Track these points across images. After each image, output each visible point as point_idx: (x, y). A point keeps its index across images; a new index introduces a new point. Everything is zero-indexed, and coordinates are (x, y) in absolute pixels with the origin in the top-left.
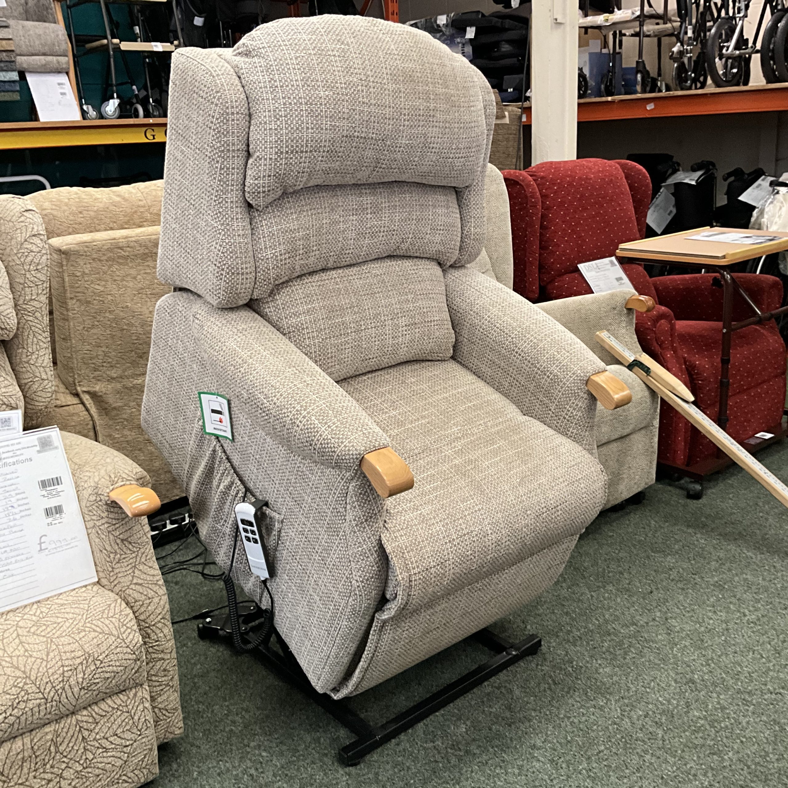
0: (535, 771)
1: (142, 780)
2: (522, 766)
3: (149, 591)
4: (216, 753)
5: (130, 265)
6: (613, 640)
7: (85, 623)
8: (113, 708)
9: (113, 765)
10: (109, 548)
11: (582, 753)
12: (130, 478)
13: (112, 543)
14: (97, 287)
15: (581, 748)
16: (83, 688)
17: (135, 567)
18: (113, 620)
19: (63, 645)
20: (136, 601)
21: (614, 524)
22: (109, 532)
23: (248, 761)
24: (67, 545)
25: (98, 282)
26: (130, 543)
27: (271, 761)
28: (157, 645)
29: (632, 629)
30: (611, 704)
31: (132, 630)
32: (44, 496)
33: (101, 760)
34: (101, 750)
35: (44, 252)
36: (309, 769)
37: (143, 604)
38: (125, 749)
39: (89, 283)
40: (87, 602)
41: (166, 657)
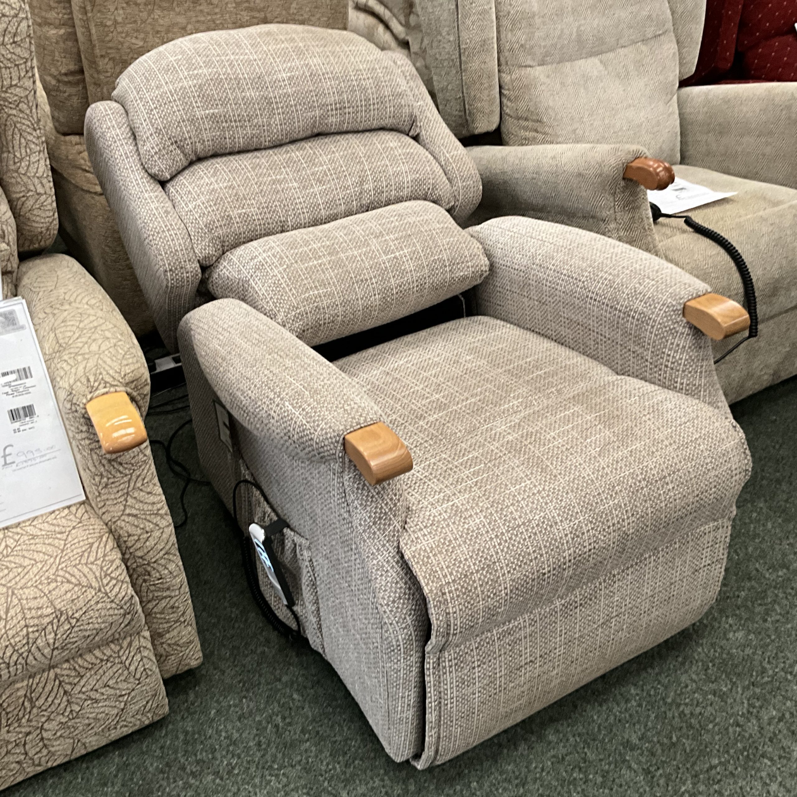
0: (624, 783)
1: (147, 722)
2: (608, 772)
3: (147, 524)
4: (241, 685)
5: (177, 10)
6: (753, 587)
7: (57, 570)
8: (102, 660)
9: (107, 714)
10: (93, 469)
11: (688, 766)
12: (116, 383)
13: (97, 464)
14: (134, 41)
15: (688, 756)
16: (57, 648)
17: (128, 493)
18: (94, 567)
19: (27, 599)
20: (129, 536)
21: (780, 402)
22: (91, 450)
23: (276, 704)
24: (43, 456)
25: (135, 35)
26: (121, 464)
27: (303, 709)
28: (161, 583)
29: (780, 573)
30: (737, 693)
31: (118, 581)
32: (7, 394)
33: (92, 710)
34: (89, 702)
35: (22, 15)
36: (345, 729)
37: (139, 539)
38: (121, 699)
39: (124, 35)
40: (64, 536)
41: (173, 594)
